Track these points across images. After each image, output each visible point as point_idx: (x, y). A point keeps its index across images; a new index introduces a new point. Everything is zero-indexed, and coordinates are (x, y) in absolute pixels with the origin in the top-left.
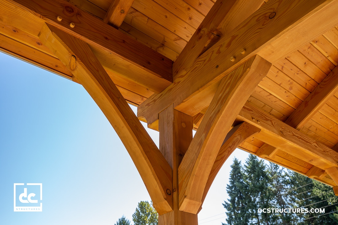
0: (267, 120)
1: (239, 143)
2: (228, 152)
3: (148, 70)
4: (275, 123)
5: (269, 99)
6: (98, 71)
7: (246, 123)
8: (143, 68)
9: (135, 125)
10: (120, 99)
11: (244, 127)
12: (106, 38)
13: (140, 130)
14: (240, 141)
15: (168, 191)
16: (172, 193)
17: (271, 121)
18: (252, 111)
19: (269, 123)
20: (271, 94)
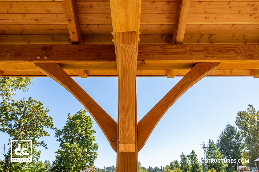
0: (228, 51)
1: (190, 84)
2: (174, 96)
3: (98, 61)
4: (240, 50)
5: (235, 29)
6: (63, 77)
7: (200, 63)
8: (94, 61)
9: (88, 102)
10: (78, 89)
11: (196, 68)
12: (68, 54)
13: (92, 104)
14: (190, 82)
15: (113, 139)
16: (116, 140)
17: (234, 50)
18: (207, 50)
19: (232, 52)
20: (234, 24)
